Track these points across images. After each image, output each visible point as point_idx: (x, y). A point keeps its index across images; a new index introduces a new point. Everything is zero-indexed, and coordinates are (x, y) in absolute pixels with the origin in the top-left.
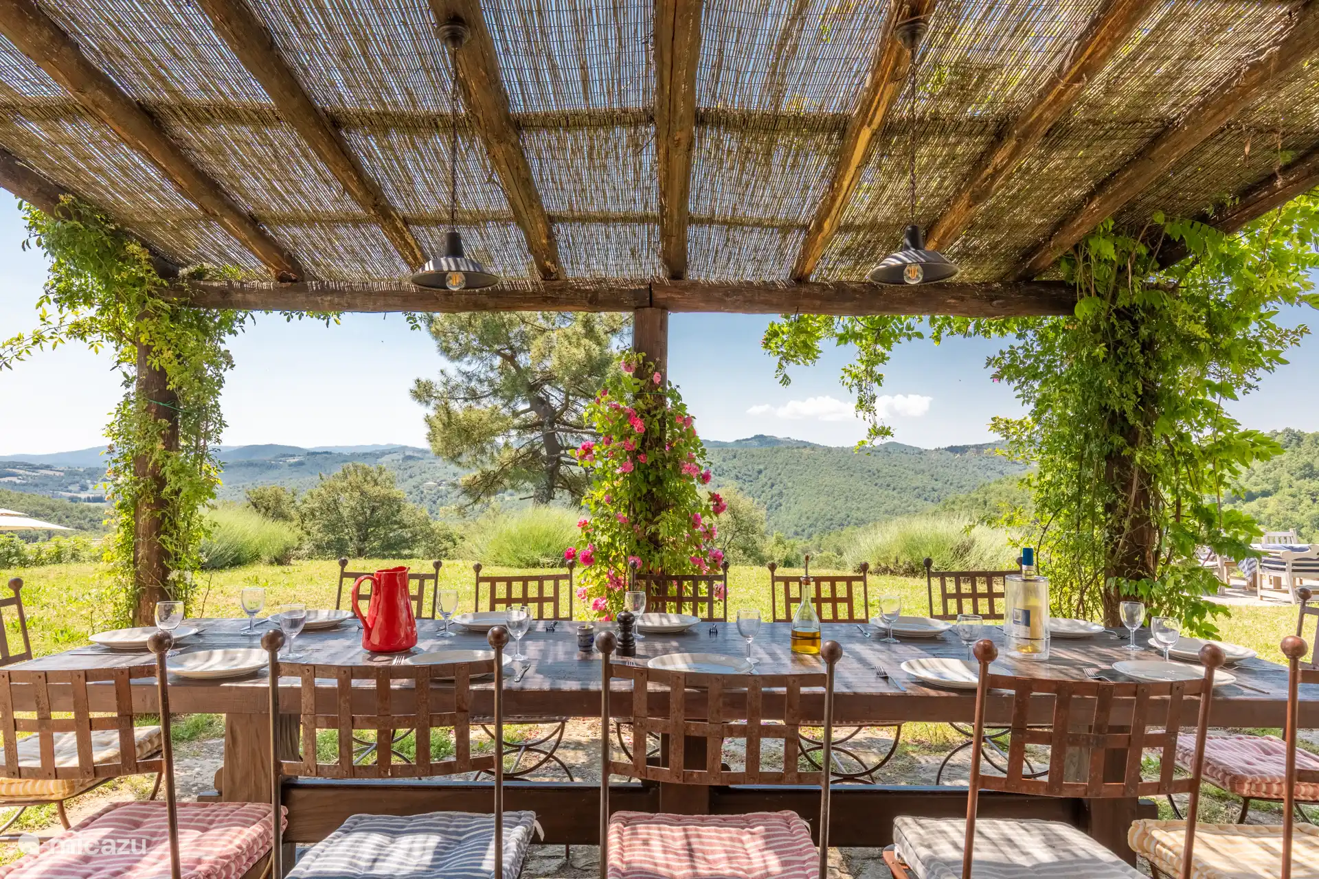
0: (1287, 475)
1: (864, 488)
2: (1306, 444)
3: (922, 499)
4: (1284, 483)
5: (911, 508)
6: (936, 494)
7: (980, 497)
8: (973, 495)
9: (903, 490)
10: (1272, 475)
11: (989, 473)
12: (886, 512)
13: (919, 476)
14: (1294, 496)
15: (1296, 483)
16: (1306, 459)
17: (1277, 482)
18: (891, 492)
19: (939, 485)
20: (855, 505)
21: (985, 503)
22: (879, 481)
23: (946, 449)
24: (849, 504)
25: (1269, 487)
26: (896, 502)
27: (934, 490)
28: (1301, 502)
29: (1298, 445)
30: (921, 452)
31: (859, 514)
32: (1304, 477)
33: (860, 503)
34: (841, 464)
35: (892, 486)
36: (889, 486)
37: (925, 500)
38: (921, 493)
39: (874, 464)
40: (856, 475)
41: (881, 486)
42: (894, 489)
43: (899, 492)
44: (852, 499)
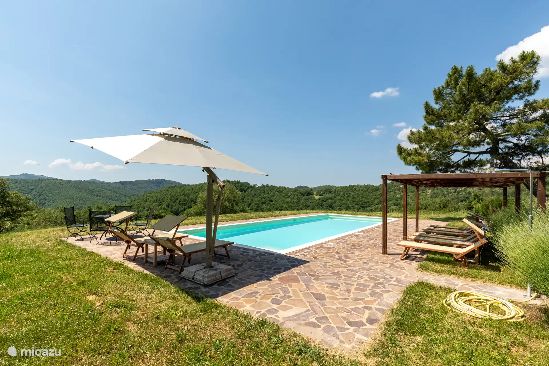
1: (87, 196)
6: (117, 198)
13: (110, 192)
19: (118, 195)
22: (94, 193)
24: (81, 202)
27: (116, 196)
30: (109, 183)
33: (86, 202)
34: (75, 187)
35: (99, 195)
36: (97, 195)
37: (113, 200)
38: (111, 198)
39: (91, 187)
40: (83, 191)
41: (94, 195)
42: (100, 196)
43: (102, 198)
44: (82, 200)
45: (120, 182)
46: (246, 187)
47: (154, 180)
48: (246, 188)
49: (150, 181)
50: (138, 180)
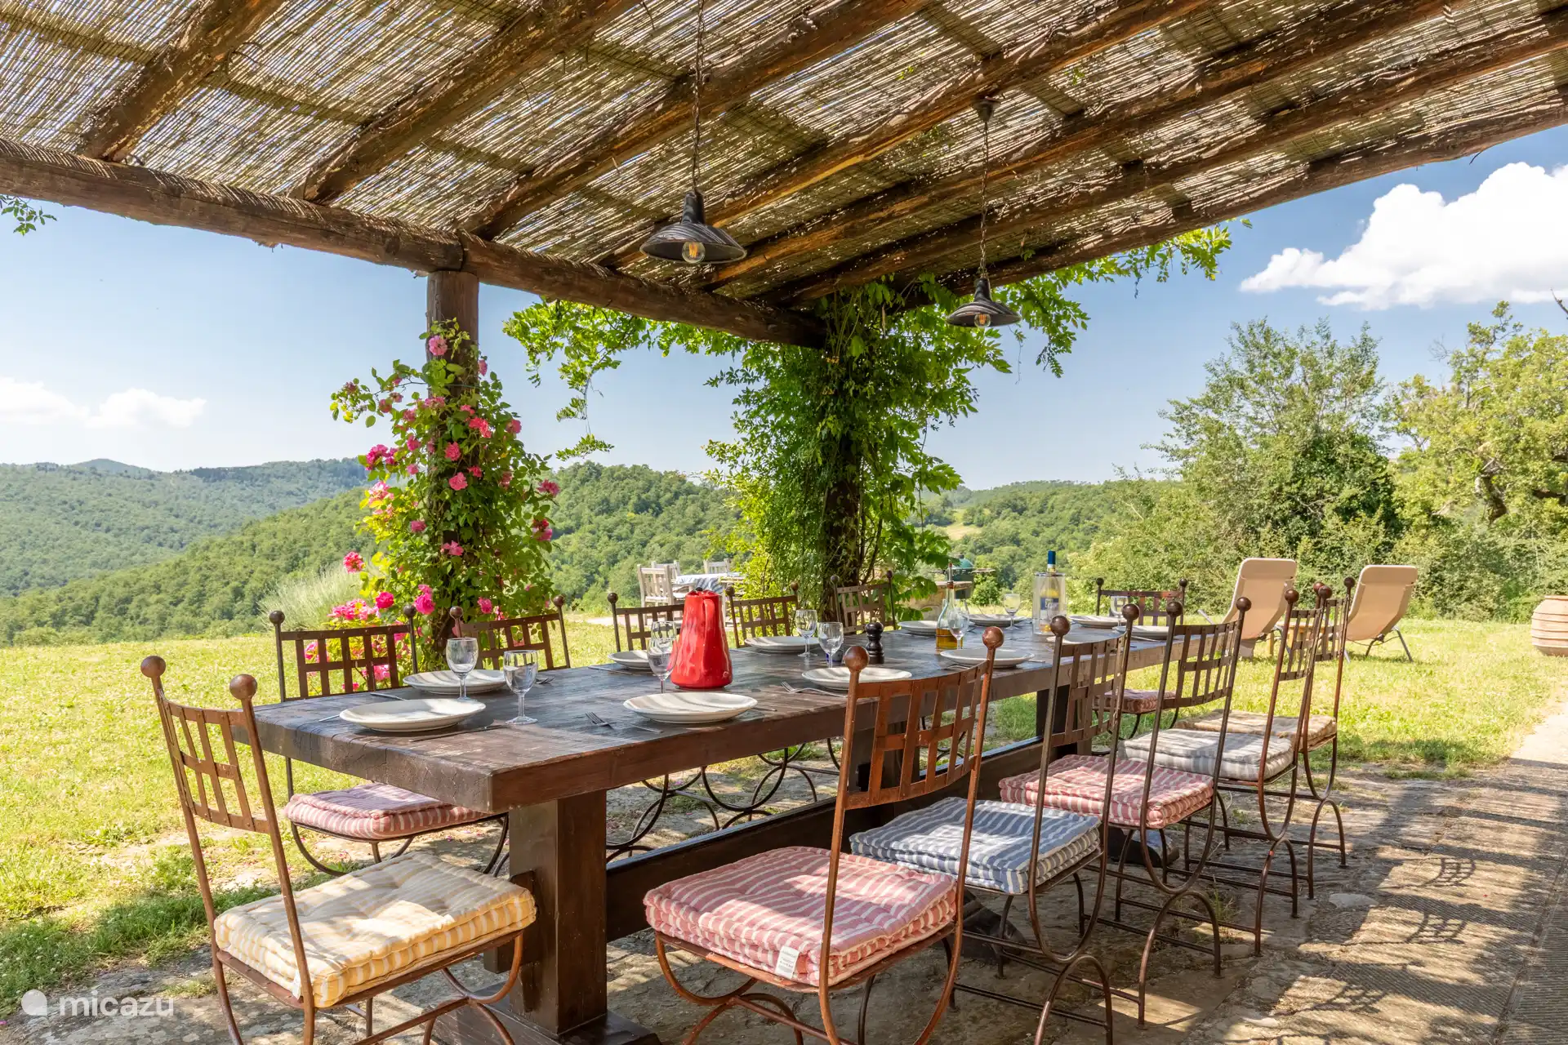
0: (587, 511)
1: (56, 530)
2: (604, 480)
3: (154, 543)
4: (585, 519)
5: (137, 558)
6: (177, 537)
7: (246, 539)
8: (237, 538)
9: (121, 531)
10: (574, 511)
11: (255, 507)
12: (94, 564)
13: (150, 511)
14: (593, 533)
15: (596, 519)
16: (604, 493)
17: (579, 518)
18: (103, 535)
19: (182, 522)
20: (38, 555)
21: (254, 547)
22: (82, 518)
23: (192, 473)
24: (28, 554)
25: (570, 523)
26: (110, 549)
27: (173, 530)
28: (599, 538)
29: (597, 479)
30: (151, 476)
31: (47, 570)
32: (601, 512)
33: (48, 552)
34: (11, 492)
35: (104, 526)
36: (98, 525)
37: (160, 545)
38: (153, 536)
39: (75, 491)
40: (39, 508)
41: (85, 526)
42: (108, 530)
43: (116, 536)
44: (34, 546)
45: (201, 473)
46: (667, 490)
47: (336, 462)
48: (668, 495)
49: (319, 466)
50: (274, 464)
